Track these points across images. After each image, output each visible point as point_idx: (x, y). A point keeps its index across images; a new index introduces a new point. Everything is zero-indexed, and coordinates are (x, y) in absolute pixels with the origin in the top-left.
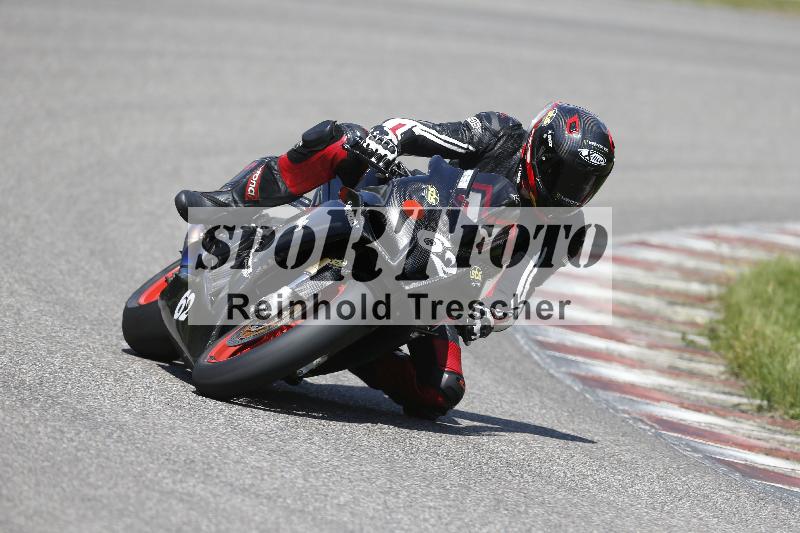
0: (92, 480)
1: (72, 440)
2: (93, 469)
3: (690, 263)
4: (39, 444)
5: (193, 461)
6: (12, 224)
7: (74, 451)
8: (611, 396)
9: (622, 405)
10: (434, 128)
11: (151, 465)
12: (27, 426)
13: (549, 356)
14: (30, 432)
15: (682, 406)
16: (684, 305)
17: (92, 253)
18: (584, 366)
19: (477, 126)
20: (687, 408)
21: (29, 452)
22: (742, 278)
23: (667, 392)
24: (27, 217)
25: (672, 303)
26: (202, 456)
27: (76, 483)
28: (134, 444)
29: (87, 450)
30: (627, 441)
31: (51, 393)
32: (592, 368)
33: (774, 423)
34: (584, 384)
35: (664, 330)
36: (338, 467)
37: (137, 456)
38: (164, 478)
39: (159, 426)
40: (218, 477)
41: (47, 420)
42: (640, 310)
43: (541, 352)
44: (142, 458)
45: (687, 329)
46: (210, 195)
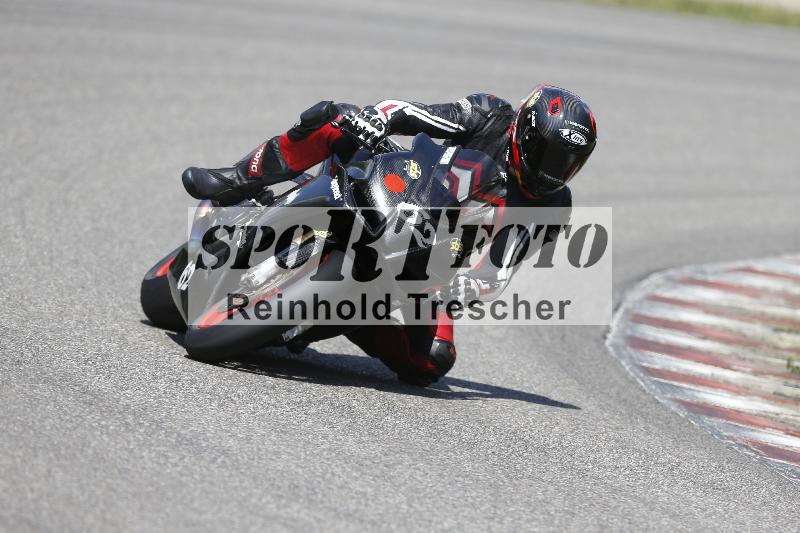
0: (196, 505)
1: (176, 465)
2: (196, 494)
4: (144, 468)
5: (297, 487)
6: (117, 249)
7: (178, 476)
8: (716, 422)
9: (727, 431)
10: (425, 108)
11: (255, 491)
12: (132, 451)
13: (654, 382)
14: (135, 458)
15: (787, 432)
16: (789, 331)
18: (689, 393)
19: (466, 106)
20: (792, 435)
21: (133, 477)
23: (772, 419)
24: (132, 242)
25: (777, 330)
26: (306, 481)
27: (180, 507)
28: (237, 469)
29: (192, 475)
31: (156, 418)
32: (697, 394)
34: (689, 411)
35: (769, 356)
36: (442, 492)
37: (241, 481)
38: (268, 503)
39: (264, 452)
40: (322, 502)
41: (151, 445)
42: (745, 336)
43: (646, 378)
44: (246, 484)
45: (792, 355)
46: (216, 173)
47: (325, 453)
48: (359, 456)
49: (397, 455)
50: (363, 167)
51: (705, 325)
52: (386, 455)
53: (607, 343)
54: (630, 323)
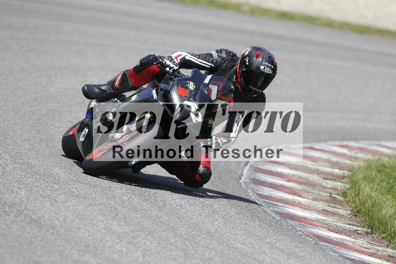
0: (39, 253)
1: (29, 233)
2: (39, 248)
3: (335, 159)
4: (13, 234)
5: (88, 246)
7: (30, 238)
8: (294, 223)
9: (299, 228)
10: (196, 56)
11: (68, 247)
12: (8, 225)
13: (264, 202)
14: (9, 228)
15: (329, 230)
16: (331, 179)
17: (41, 140)
18: (281, 208)
19: (215, 55)
20: (331, 231)
21: (8, 238)
22: (360, 168)
25: (324, 179)
26: (93, 243)
27: (31, 254)
28: (59, 236)
29: (37, 238)
30: (301, 246)
31: (20, 209)
32: (285, 209)
33: (374, 240)
34: (281, 217)
35: (321, 191)
36: (160, 252)
37: (61, 242)
38: (74, 253)
39: (72, 228)
40: (100, 254)
41: (17, 222)
42: (309, 180)
43: (260, 199)
44: (63, 243)
45: (332, 191)
46: (98, 87)
47: (102, 230)
48: (119, 232)
49: (138, 233)
50: (168, 84)
51: (289, 174)
52: (132, 232)
53: (241, 181)
54: (253, 172)
